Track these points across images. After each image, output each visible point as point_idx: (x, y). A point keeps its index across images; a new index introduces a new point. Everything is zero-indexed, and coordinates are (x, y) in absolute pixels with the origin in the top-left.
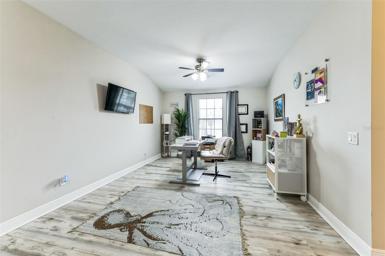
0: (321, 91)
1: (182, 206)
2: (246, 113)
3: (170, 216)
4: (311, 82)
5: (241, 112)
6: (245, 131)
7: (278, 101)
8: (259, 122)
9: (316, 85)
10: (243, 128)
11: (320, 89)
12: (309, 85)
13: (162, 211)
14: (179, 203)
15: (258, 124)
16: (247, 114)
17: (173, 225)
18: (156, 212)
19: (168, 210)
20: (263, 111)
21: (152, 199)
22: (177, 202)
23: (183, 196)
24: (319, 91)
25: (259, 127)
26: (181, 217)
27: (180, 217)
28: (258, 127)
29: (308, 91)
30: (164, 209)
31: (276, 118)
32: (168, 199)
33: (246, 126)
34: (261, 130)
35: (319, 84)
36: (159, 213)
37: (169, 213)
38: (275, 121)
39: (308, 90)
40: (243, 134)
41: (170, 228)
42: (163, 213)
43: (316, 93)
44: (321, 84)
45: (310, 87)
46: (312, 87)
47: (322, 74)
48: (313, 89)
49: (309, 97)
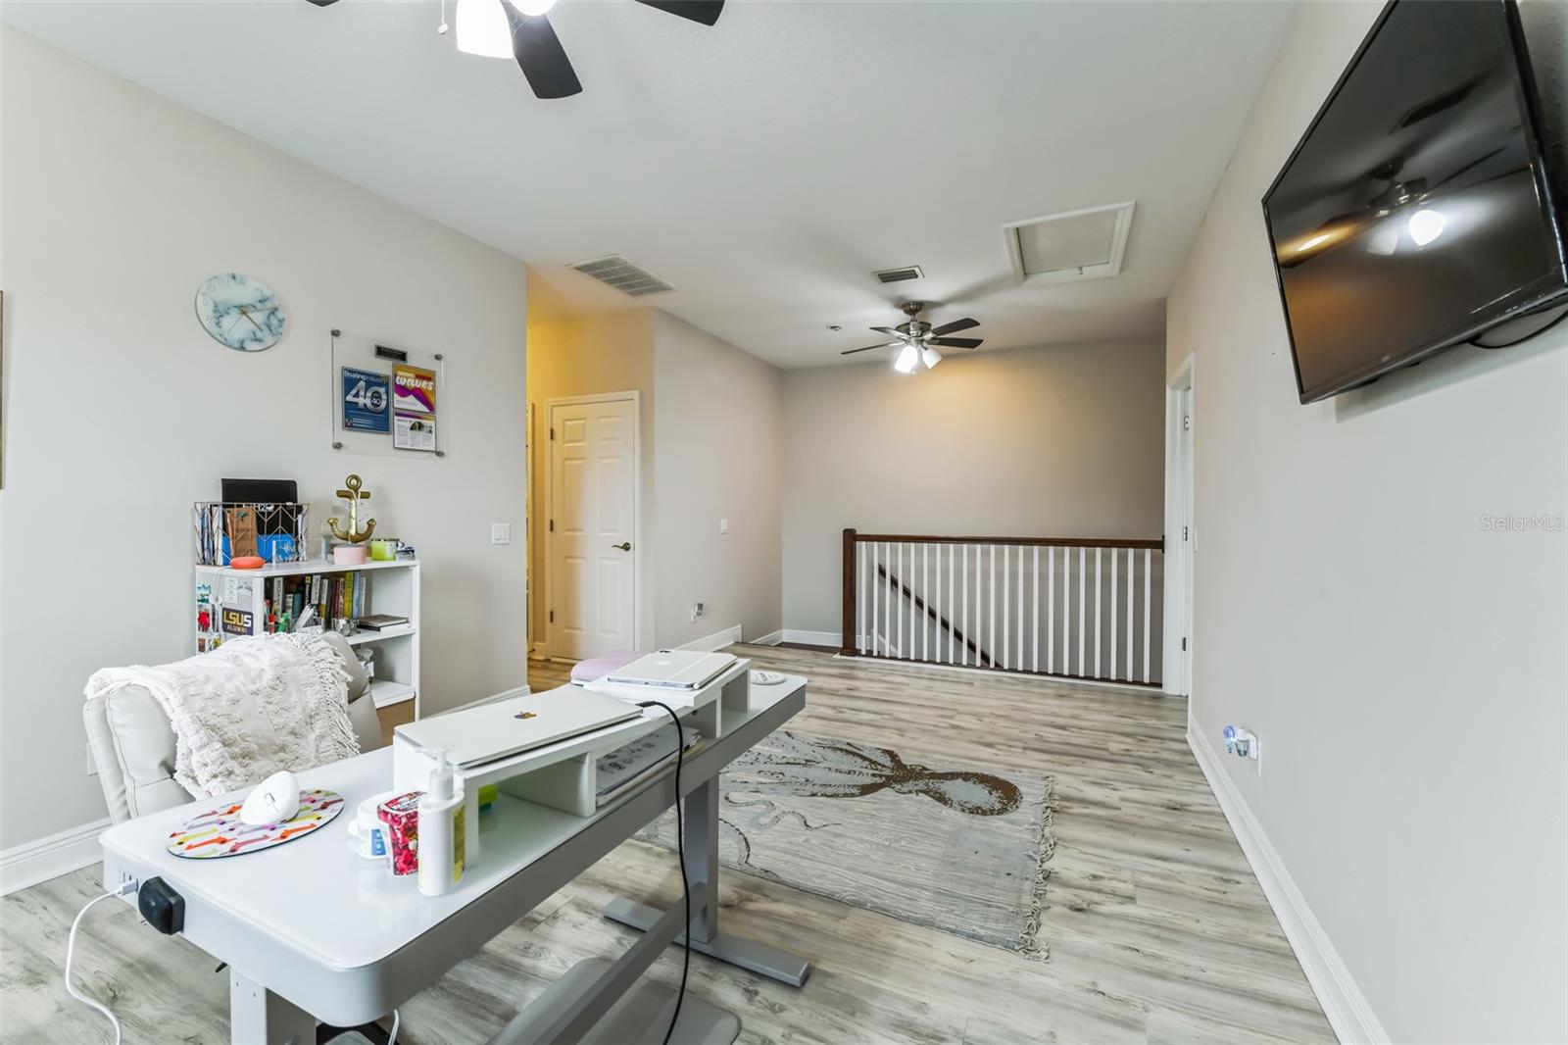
0: (420, 425)
1: (764, 802)
3: (807, 780)
4: (373, 380)
11: (418, 417)
12: (362, 384)
13: (832, 796)
14: (773, 814)
17: (799, 764)
18: (853, 795)
19: (814, 795)
21: (887, 843)
22: (777, 819)
23: (745, 839)
24: (414, 420)
26: (775, 776)
27: (781, 776)
30: (825, 799)
32: (816, 833)
35: (411, 403)
36: (841, 791)
37: (809, 788)
41: (807, 761)
42: (830, 791)
43: (401, 424)
44: (421, 407)
45: (369, 394)
46: (376, 396)
47: (425, 383)
48: (384, 404)
49: (355, 420)
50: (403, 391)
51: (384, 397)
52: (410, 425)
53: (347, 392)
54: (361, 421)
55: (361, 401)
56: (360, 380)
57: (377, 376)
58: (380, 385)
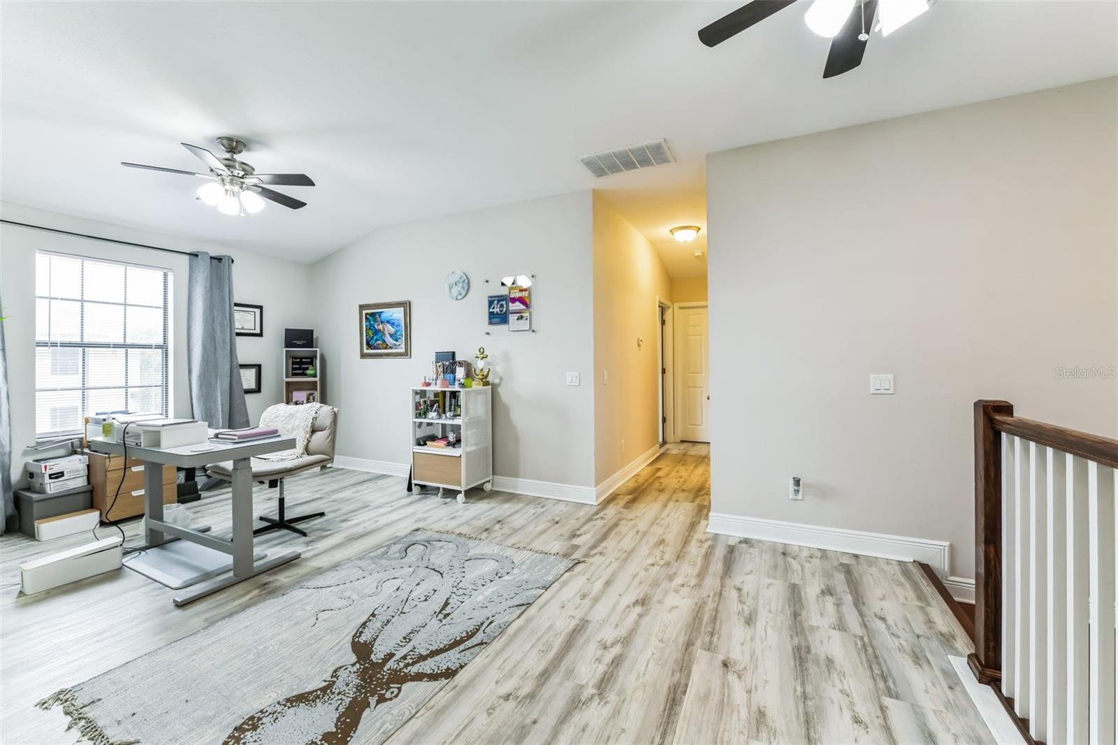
0: (522, 317)
2: (258, 331)
4: (500, 298)
5: (242, 328)
6: (253, 386)
7: (382, 312)
8: (298, 360)
9: (510, 304)
10: (248, 379)
11: (521, 313)
12: (496, 302)
15: (295, 366)
16: (260, 335)
17: (443, 609)
19: (373, 615)
20: (312, 331)
24: (519, 315)
25: (309, 372)
26: (423, 597)
28: (304, 375)
29: (491, 310)
31: (366, 351)
33: (256, 371)
34: (316, 382)
35: (518, 306)
38: (361, 358)
39: (493, 308)
40: (248, 397)
43: (512, 318)
44: (522, 307)
45: (499, 306)
46: (502, 306)
47: (524, 292)
48: (505, 309)
49: (493, 320)
50: (514, 300)
51: (505, 306)
52: (517, 317)
53: (489, 308)
54: (496, 320)
55: (495, 310)
56: (494, 301)
57: (502, 296)
58: (503, 300)
